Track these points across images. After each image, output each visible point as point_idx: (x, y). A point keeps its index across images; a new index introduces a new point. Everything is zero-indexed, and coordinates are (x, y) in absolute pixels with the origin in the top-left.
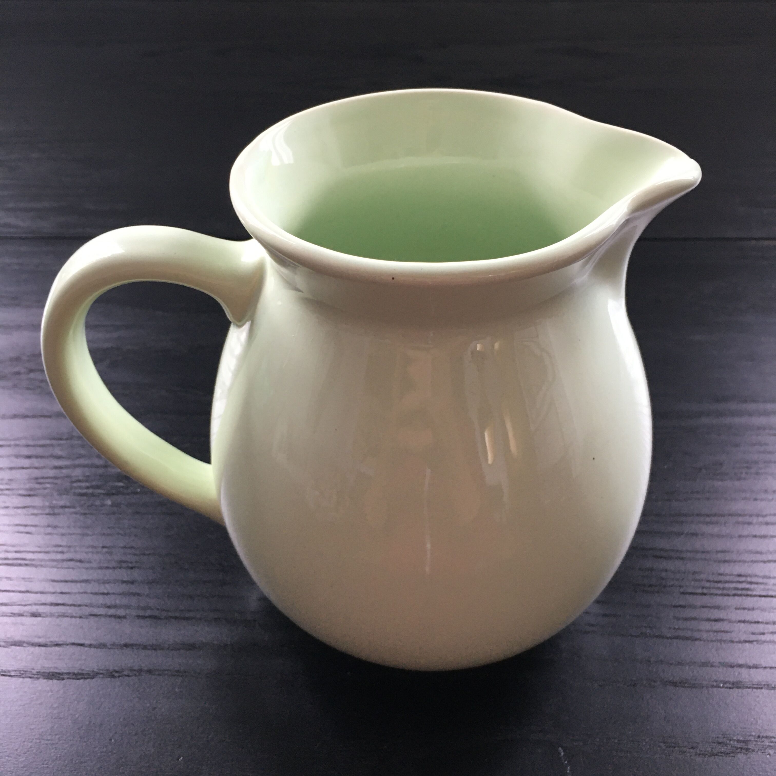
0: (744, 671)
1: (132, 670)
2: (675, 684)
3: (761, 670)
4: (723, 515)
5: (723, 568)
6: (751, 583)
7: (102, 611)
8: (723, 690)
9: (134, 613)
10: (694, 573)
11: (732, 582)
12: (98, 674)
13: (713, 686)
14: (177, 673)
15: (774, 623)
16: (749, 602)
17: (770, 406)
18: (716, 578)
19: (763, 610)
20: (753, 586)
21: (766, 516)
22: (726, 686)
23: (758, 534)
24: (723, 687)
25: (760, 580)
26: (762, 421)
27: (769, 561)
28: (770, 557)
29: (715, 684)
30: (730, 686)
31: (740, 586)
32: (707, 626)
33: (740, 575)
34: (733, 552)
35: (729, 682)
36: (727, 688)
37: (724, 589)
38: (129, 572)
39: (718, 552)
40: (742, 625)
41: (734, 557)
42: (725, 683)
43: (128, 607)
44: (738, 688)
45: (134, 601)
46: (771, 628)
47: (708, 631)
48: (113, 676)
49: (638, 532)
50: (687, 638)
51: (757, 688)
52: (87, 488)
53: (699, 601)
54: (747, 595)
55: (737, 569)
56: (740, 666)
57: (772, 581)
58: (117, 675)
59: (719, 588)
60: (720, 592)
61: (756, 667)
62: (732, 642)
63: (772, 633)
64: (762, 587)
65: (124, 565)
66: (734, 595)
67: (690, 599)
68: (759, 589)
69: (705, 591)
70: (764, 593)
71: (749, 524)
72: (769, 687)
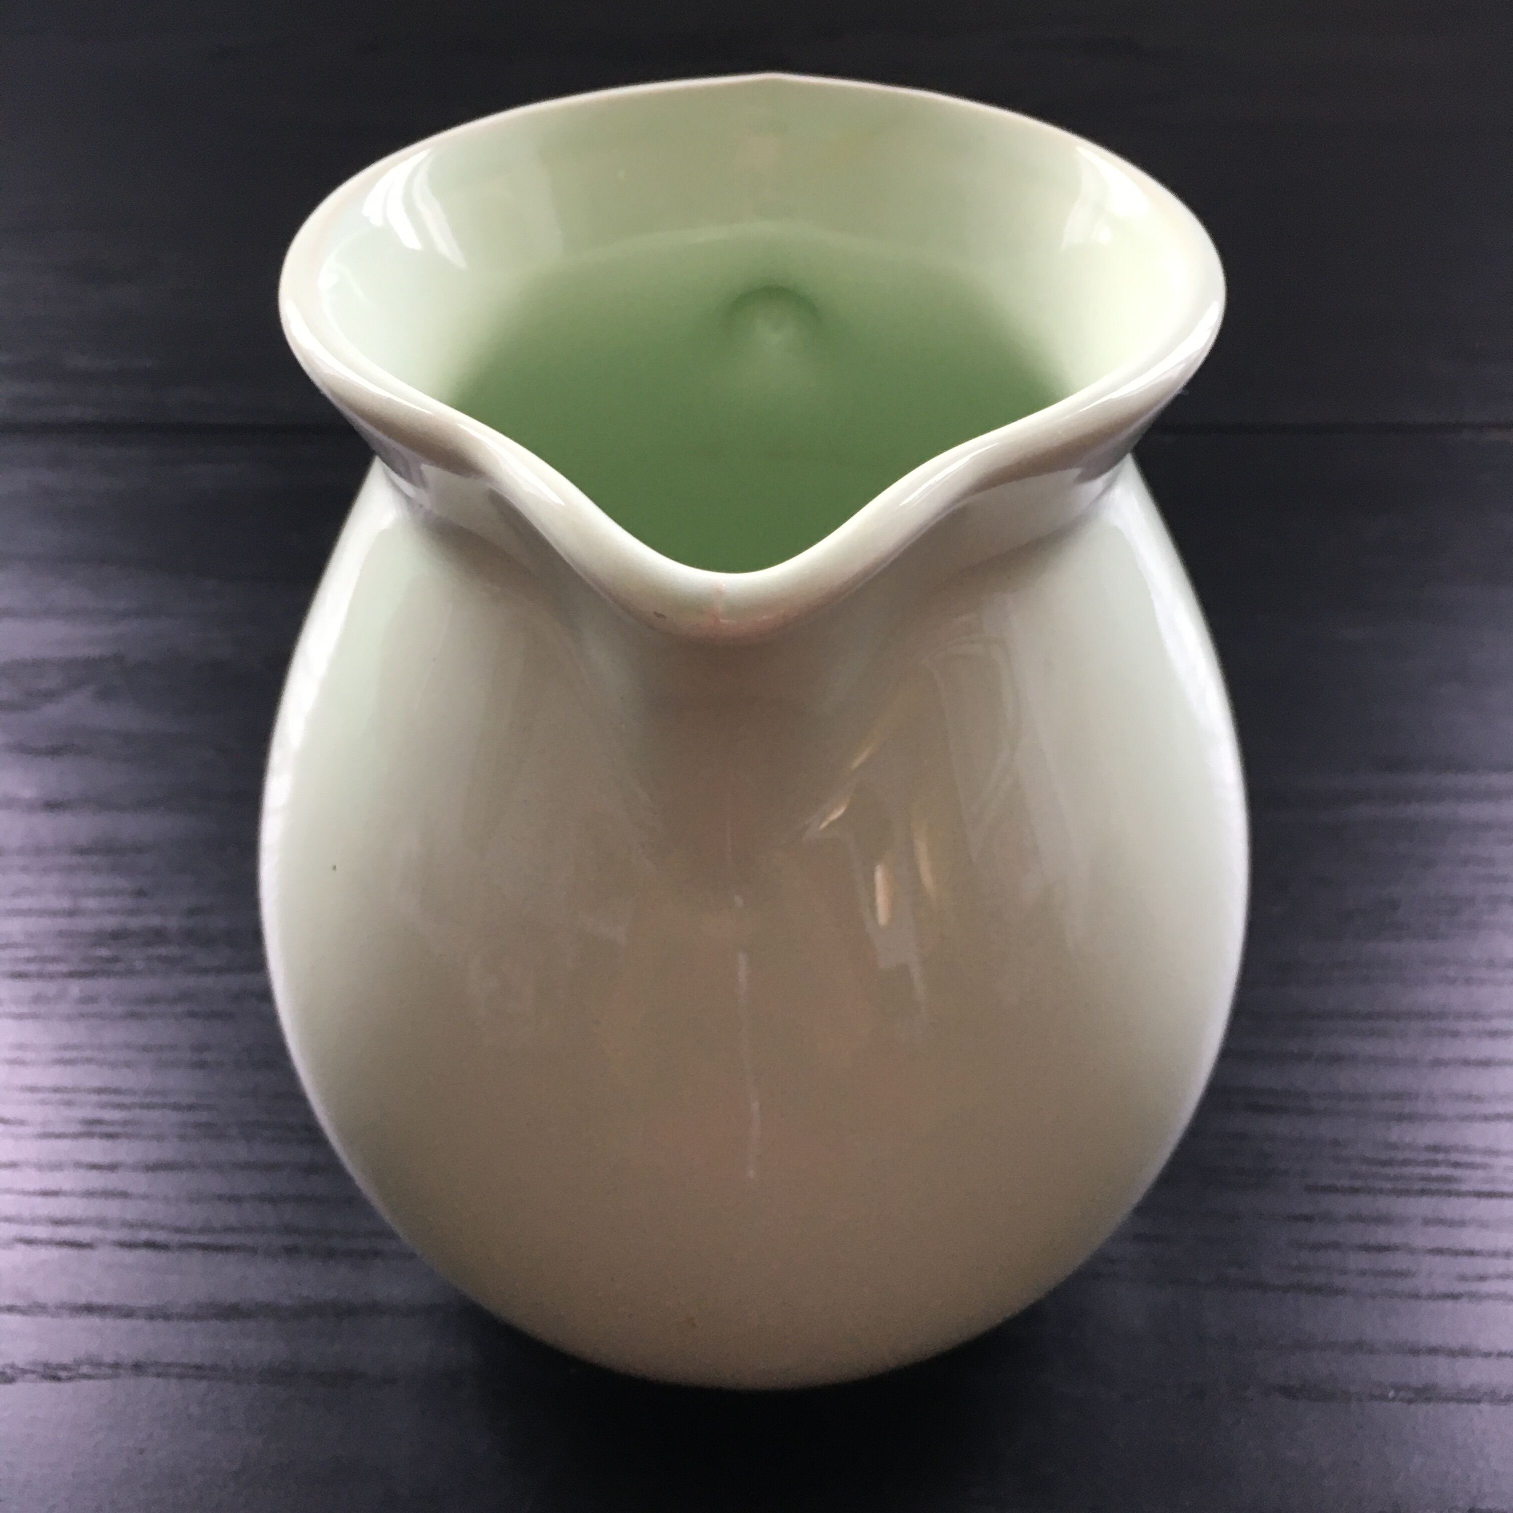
0: (1442, 1362)
1: (97, 1364)
2: (1288, 1391)
3: (1479, 1362)
4: (1397, 1017)
5: (1396, 1133)
6: (1456, 1165)
7: (41, 1232)
8: (1397, 1404)
9: (113, 1235)
10: (1336, 1143)
11: (1418, 1164)
12: (24, 1371)
13: (1372, 1397)
14: (198, 1372)
15: (1507, 1255)
16: (1451, 1207)
17: (1499, 780)
18: (1384, 1155)
19: (1483, 1224)
20: (1457, 1173)
21: (1490, 1017)
22: (1402, 1394)
23: (1473, 1056)
24: (1394, 1399)
25: (1478, 1159)
26: (1484, 811)
27: (1498, 1117)
28: (1500, 1108)
29: (1377, 1392)
30: (1411, 1395)
31: (1435, 1172)
32: (1361, 1260)
33: (1436, 1149)
34: (1417, 1096)
35: (1406, 1387)
36: (1402, 1400)
37: (1396, 1178)
38: (107, 1144)
39: (1384, 1096)
40: (1438, 1259)
41: (1421, 1106)
42: (1398, 1388)
43: (101, 1222)
44: (1428, 1400)
45: (112, 1209)
46: (1500, 1265)
47: (1363, 1273)
48: (56, 1379)
49: (1226, 1054)
50: (1319, 1290)
51: (1470, 1401)
52: (29, 960)
53: (1342, 1205)
54: (1449, 1193)
55: (1427, 1134)
56: (1434, 1351)
57: (1505, 1161)
58: (63, 1374)
59: (1388, 1178)
60: (1389, 1186)
61: (1465, 1352)
62: (1416, 1296)
63: (1504, 1276)
64: (1480, 1173)
65: (98, 1129)
66: (1423, 1192)
67: (1328, 1202)
68: (1474, 1180)
69: (1358, 1183)
70: (1487, 1188)
71: (1455, 1034)
72: (1494, 1397)
